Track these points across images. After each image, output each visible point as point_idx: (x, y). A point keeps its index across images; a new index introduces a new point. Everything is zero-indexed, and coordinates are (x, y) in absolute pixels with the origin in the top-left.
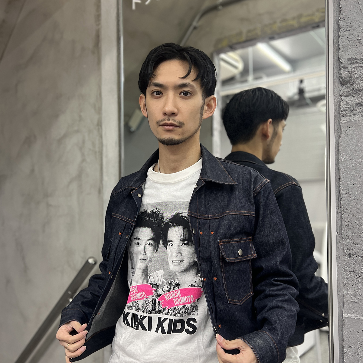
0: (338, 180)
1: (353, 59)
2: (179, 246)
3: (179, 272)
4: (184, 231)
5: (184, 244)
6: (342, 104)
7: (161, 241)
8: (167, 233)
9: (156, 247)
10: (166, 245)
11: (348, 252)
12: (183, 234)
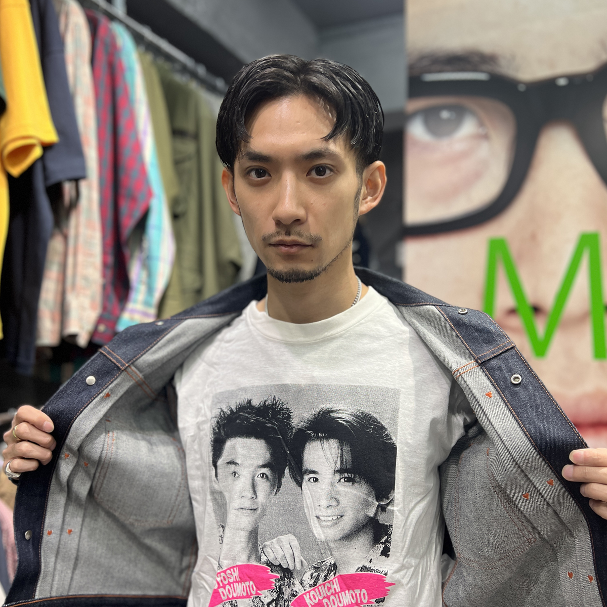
2: (332, 485)
3: (335, 541)
4: (342, 450)
5: (342, 480)
7: (287, 471)
8: (302, 453)
9: (276, 484)
10: (299, 479)
12: (342, 457)
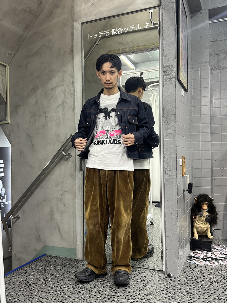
0: (163, 100)
1: (167, 65)
2: (114, 118)
3: (115, 125)
6: (164, 78)
7: (108, 117)
8: (110, 114)
9: (106, 119)
11: (165, 121)
12: (115, 114)
